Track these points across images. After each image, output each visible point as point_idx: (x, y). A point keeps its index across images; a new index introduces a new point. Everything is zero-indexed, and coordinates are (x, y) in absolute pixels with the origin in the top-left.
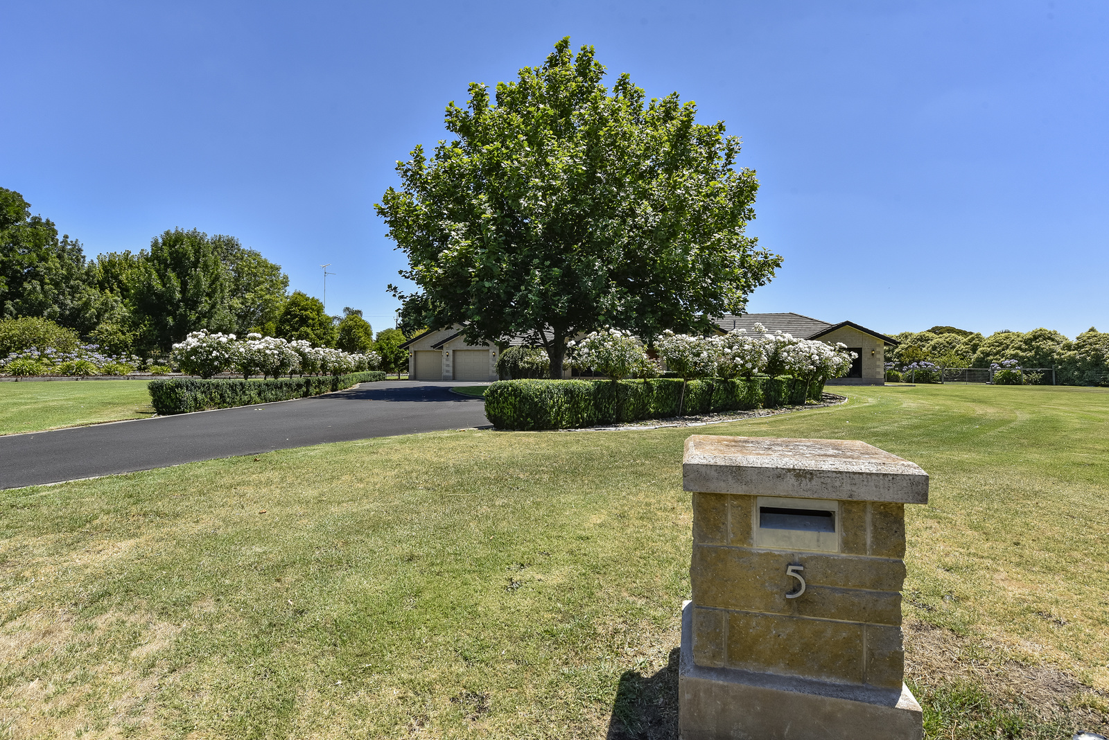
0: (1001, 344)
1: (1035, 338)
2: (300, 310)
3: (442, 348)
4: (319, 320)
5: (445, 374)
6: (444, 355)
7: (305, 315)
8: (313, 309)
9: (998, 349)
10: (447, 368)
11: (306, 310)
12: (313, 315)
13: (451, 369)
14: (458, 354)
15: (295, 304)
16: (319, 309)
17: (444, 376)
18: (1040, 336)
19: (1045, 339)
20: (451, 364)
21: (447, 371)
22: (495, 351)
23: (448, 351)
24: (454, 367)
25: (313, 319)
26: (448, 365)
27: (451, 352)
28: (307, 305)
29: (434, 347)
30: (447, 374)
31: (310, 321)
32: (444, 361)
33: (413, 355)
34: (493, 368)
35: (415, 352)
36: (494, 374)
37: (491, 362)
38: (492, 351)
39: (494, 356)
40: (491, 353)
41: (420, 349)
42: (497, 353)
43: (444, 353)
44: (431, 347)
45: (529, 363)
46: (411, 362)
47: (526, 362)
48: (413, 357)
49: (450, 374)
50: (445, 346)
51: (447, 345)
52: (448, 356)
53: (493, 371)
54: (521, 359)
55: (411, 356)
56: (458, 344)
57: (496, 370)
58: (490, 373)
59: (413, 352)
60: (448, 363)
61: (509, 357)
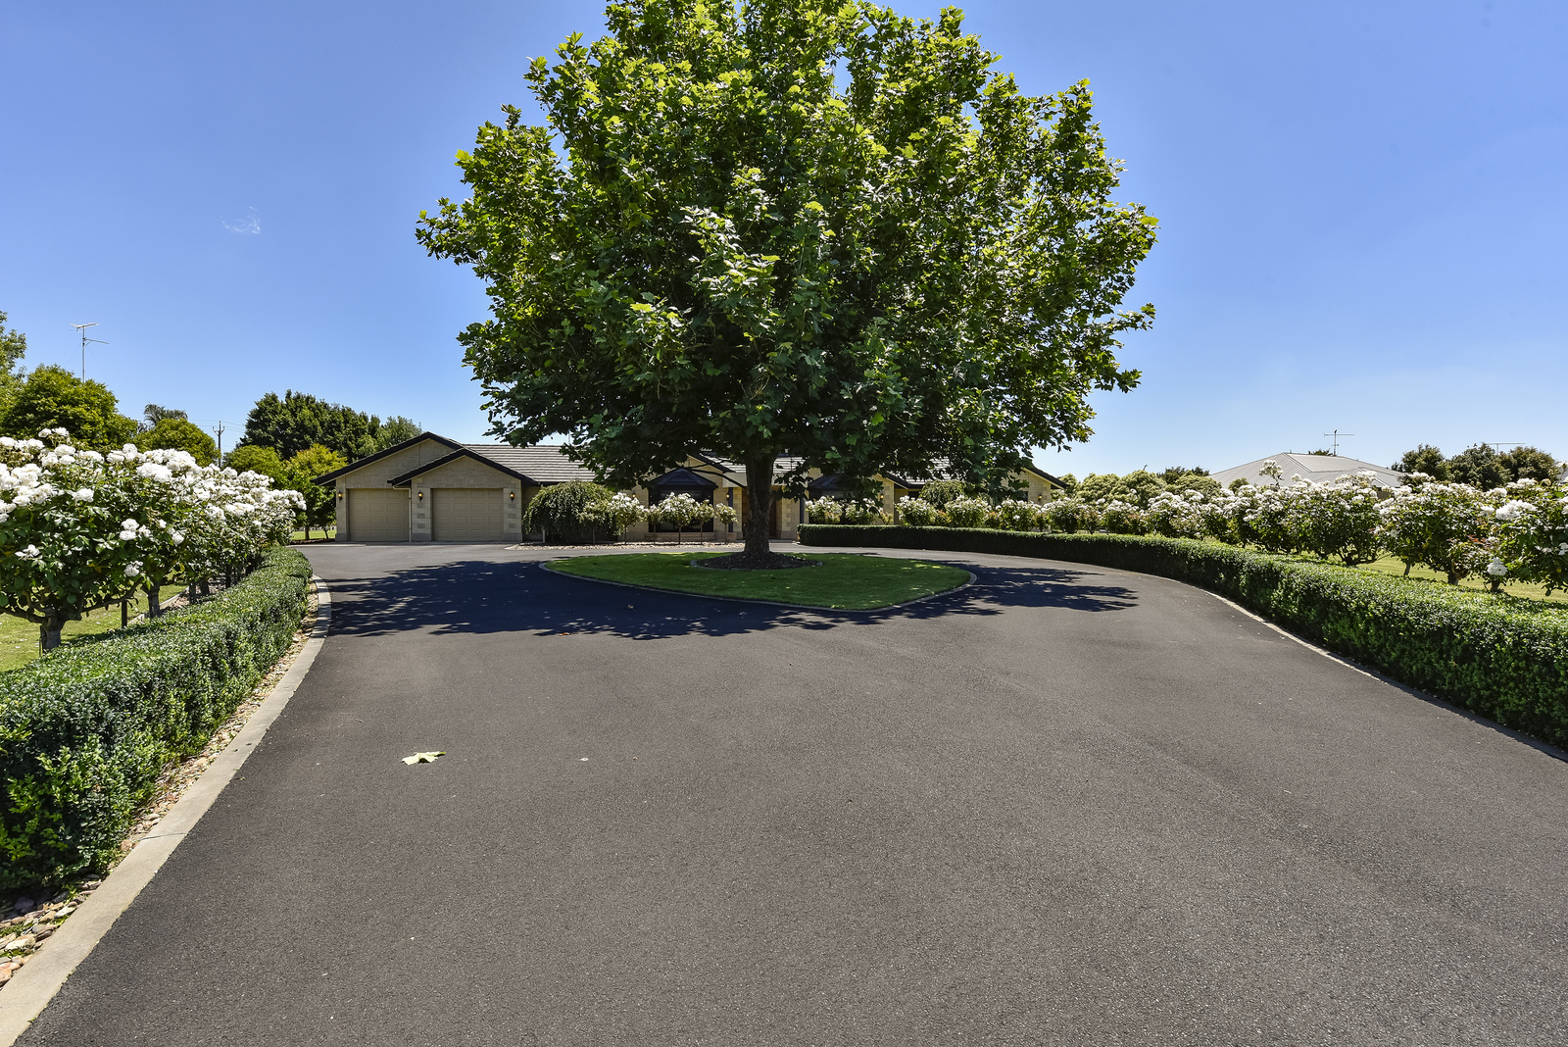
0: (1101, 487)
1: (1139, 481)
2: (59, 404)
3: (409, 484)
4: (106, 426)
5: (416, 530)
6: (415, 498)
7: (74, 415)
8: (91, 404)
9: (1099, 492)
10: (420, 521)
11: (75, 404)
12: (95, 414)
13: (427, 522)
14: (440, 495)
15: (45, 390)
16: (106, 405)
17: (414, 535)
18: (1143, 479)
19: (1148, 482)
20: (428, 514)
21: (421, 526)
22: (514, 490)
23: (422, 490)
24: (433, 518)
25: (93, 424)
26: (421, 516)
27: (427, 493)
28: (76, 393)
29: (393, 482)
30: (420, 531)
31: (87, 427)
32: (415, 509)
33: (344, 496)
34: (512, 521)
35: (348, 491)
36: (513, 531)
37: (506, 509)
38: (510, 490)
39: (512, 499)
40: (507, 494)
41: (359, 486)
42: (519, 494)
43: (414, 492)
44: (388, 482)
45: (596, 512)
46: (341, 510)
47: (590, 511)
48: (344, 500)
49: (428, 531)
50: (416, 480)
51: (420, 480)
52: (421, 498)
53: (512, 526)
54: (580, 505)
55: (341, 498)
56: (442, 478)
57: (519, 523)
58: (506, 528)
59: (345, 491)
60: (421, 511)
61: (556, 502)
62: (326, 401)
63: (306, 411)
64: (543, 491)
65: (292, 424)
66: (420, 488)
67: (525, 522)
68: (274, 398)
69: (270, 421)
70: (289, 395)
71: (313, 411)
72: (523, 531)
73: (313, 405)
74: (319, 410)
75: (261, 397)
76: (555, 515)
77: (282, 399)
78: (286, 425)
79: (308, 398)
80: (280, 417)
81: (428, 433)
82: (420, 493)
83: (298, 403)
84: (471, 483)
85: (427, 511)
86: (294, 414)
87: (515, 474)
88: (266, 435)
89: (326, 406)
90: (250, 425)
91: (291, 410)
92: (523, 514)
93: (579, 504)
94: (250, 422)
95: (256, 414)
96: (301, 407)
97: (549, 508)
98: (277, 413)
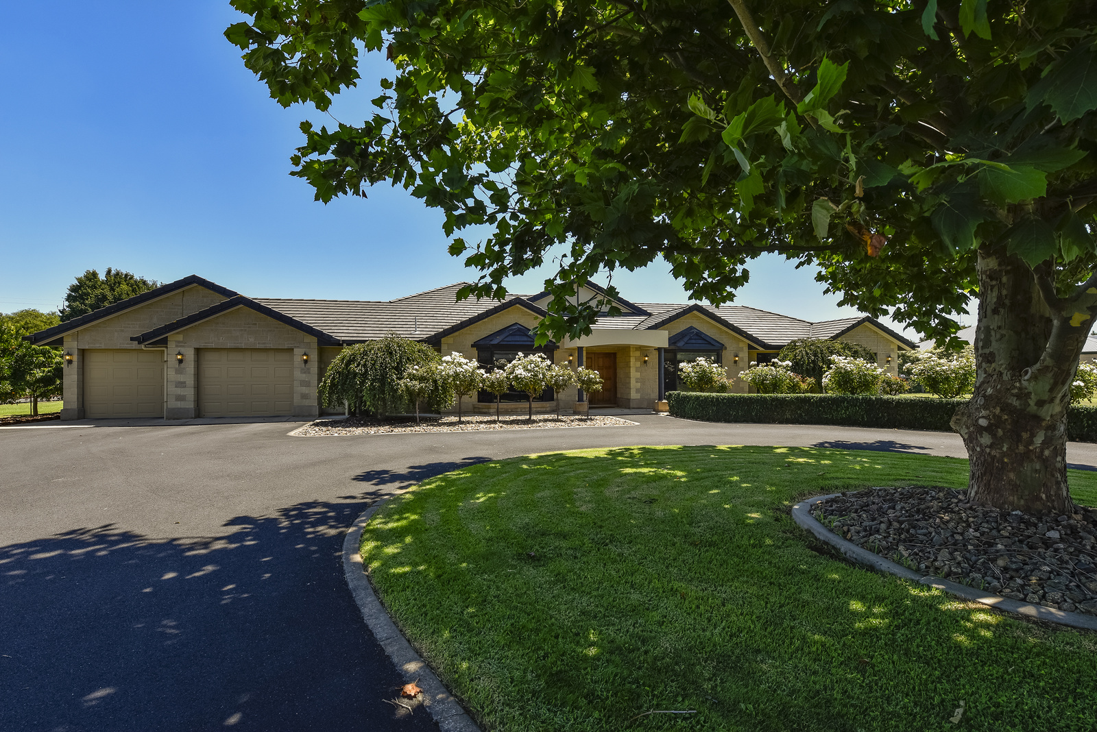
3: (164, 342)
5: (172, 404)
6: (172, 361)
10: (180, 391)
13: (190, 393)
14: (207, 356)
17: (171, 410)
20: (191, 381)
21: (180, 398)
22: (307, 350)
23: (182, 350)
24: (198, 388)
26: (181, 384)
27: (190, 354)
29: (141, 339)
30: (179, 404)
32: (172, 375)
33: (75, 358)
34: (304, 390)
35: (83, 353)
36: (306, 402)
37: (298, 375)
38: (302, 351)
39: (306, 362)
40: (298, 353)
41: (97, 346)
42: (314, 356)
43: (171, 353)
44: (132, 339)
45: (422, 379)
46: (71, 379)
47: (412, 377)
48: (75, 364)
49: (190, 404)
50: (174, 338)
51: (180, 337)
52: (181, 361)
53: (304, 396)
54: (399, 369)
55: (70, 362)
56: (209, 335)
57: (314, 393)
58: (297, 400)
59: (76, 352)
60: (181, 378)
61: (365, 365)
62: (145, 279)
63: (124, 287)
64: (347, 351)
65: (110, 298)
66: (180, 349)
67: (321, 393)
68: (94, 274)
69: (88, 294)
70: (109, 272)
71: (132, 286)
72: (320, 404)
73: (132, 281)
74: (138, 286)
75: (81, 274)
76: (363, 383)
77: (102, 277)
78: (104, 298)
79: (126, 275)
80: (98, 292)
81: (194, 276)
82: (179, 354)
83: (116, 279)
84: (250, 341)
85: (189, 378)
86: (112, 289)
87: (309, 330)
88: (83, 307)
89: (144, 283)
90: (69, 298)
91: (110, 285)
92: (319, 381)
93: (396, 368)
94: (69, 296)
95: (74, 289)
96: (119, 283)
97: (355, 374)
98: (96, 288)
